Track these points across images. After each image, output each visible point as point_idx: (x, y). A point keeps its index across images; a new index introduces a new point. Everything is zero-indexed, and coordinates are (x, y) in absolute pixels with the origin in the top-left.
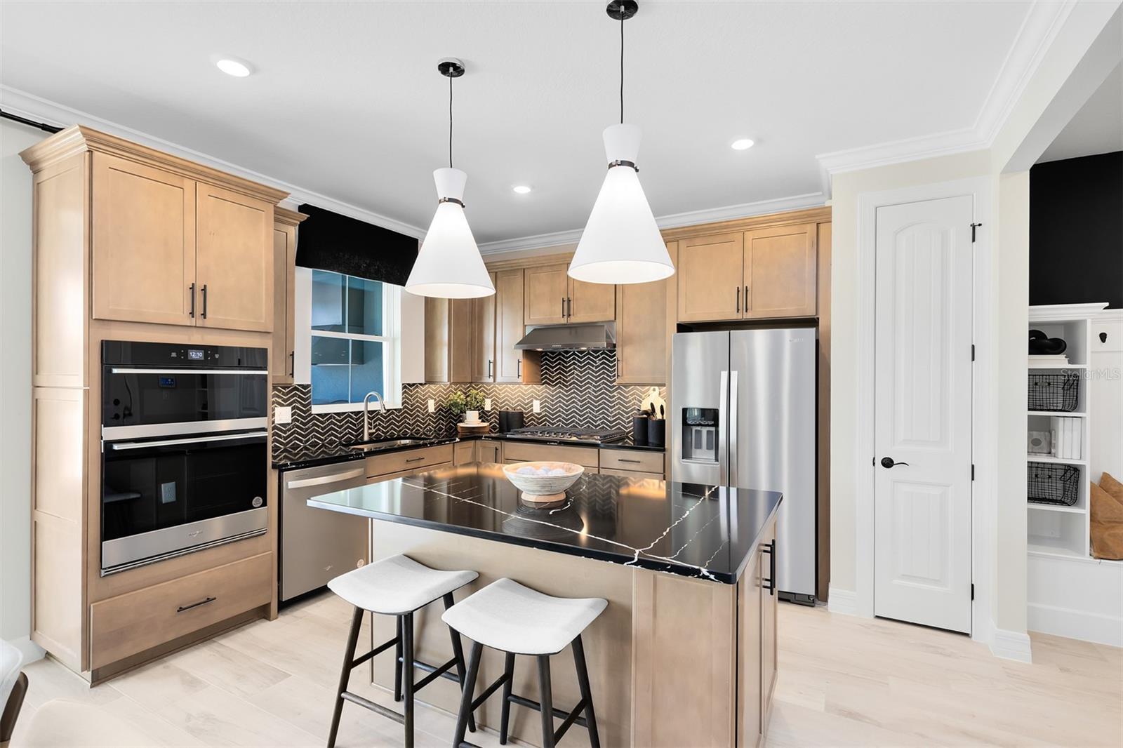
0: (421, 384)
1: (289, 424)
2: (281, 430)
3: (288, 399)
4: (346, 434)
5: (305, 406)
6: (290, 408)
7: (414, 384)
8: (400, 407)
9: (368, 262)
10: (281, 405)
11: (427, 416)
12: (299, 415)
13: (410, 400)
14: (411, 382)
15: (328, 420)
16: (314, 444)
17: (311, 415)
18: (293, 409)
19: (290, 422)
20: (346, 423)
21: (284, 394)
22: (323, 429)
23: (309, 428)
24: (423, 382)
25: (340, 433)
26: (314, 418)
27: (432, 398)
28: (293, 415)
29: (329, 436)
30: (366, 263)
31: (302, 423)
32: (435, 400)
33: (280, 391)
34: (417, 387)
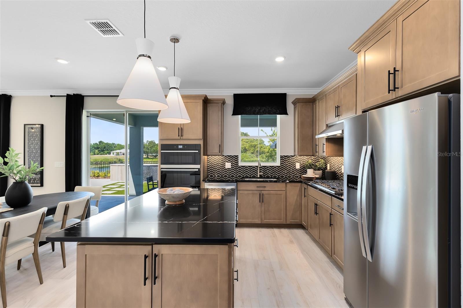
0: (292, 156)
1: (230, 169)
2: (228, 170)
3: (230, 160)
4: (253, 174)
5: (236, 163)
6: (230, 163)
7: (287, 156)
8: (279, 165)
9: (259, 108)
10: (228, 162)
11: (295, 170)
12: (234, 166)
13: (285, 163)
14: (286, 155)
15: (245, 168)
16: (240, 176)
17: (238, 166)
18: (231, 164)
19: (230, 168)
20: (253, 170)
21: (228, 158)
22: (243, 171)
23: (238, 170)
24: (293, 155)
25: (250, 173)
26: (240, 167)
27: (298, 162)
28: (231, 166)
29: (246, 174)
30: (258, 109)
31: (235, 168)
32: (300, 163)
33: (227, 157)
34: (289, 157)
